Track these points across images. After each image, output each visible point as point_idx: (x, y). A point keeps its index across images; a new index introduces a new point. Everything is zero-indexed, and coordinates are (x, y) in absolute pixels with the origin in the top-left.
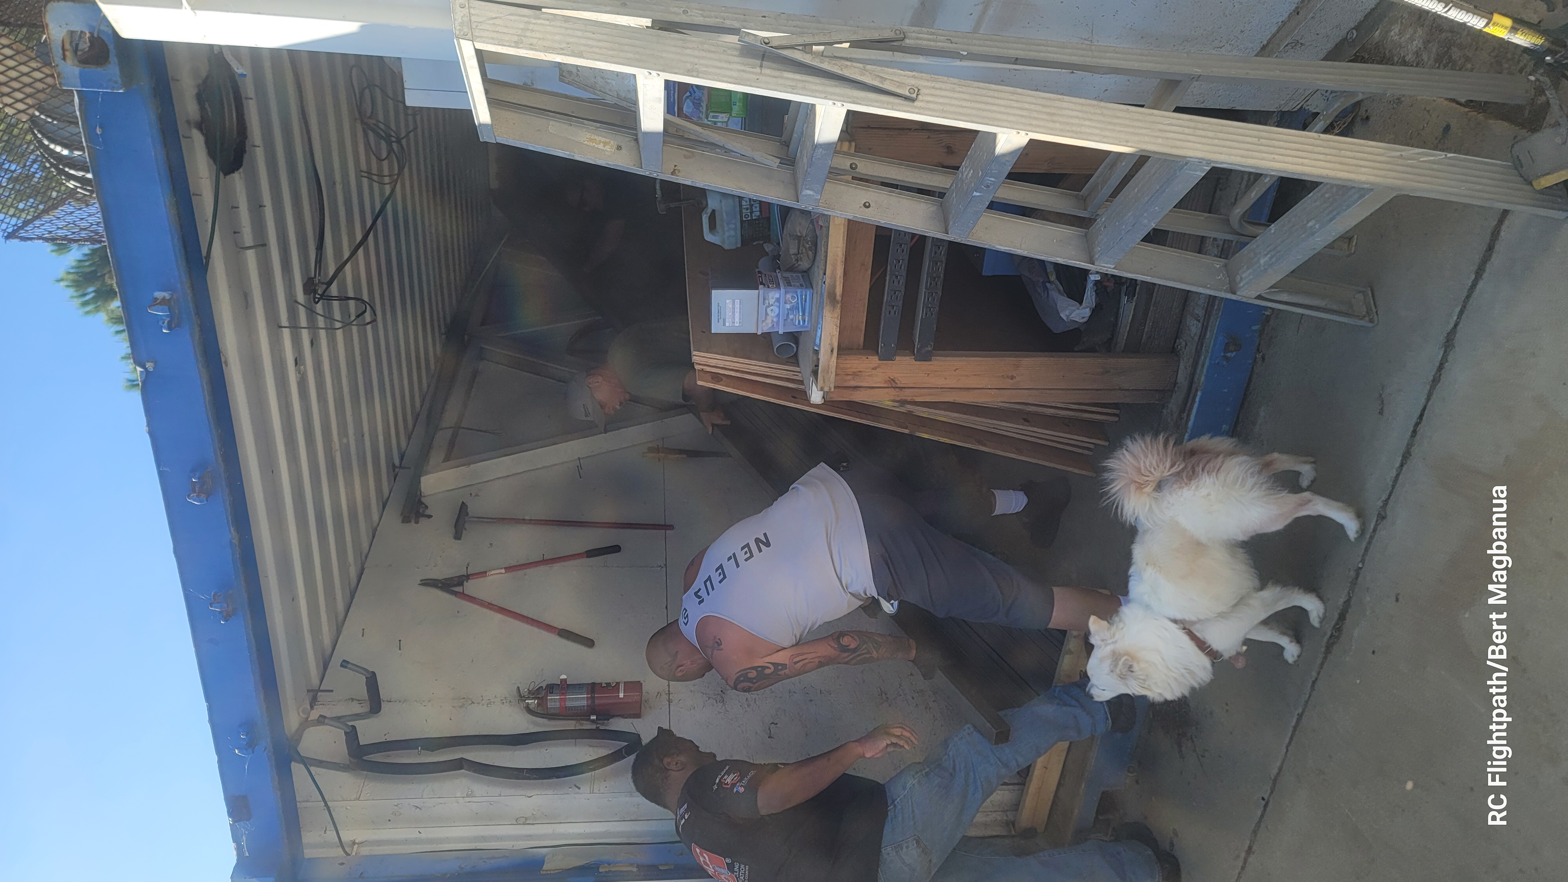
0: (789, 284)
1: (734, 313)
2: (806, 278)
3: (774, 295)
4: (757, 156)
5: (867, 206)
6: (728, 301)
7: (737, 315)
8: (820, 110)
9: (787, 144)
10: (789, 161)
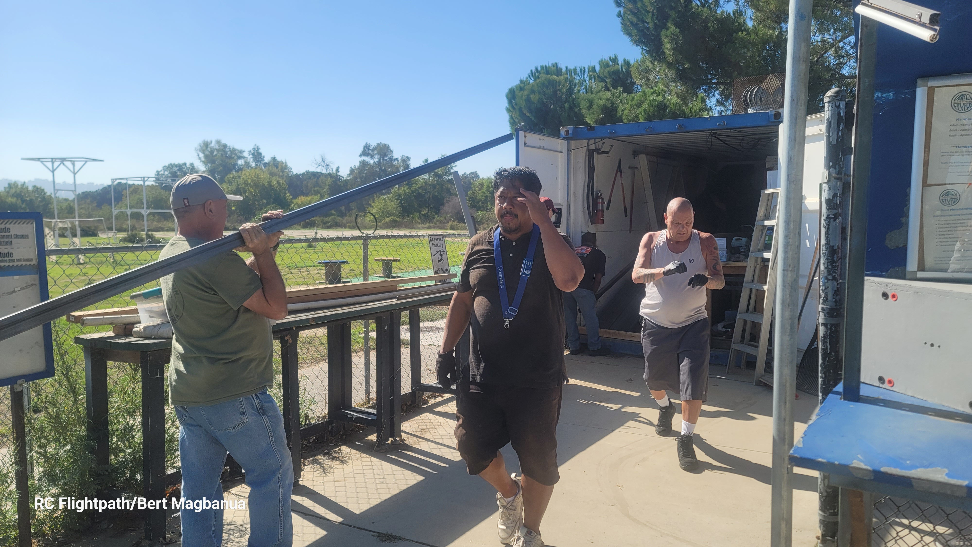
0: (728, 256)
3: (725, 252)
4: (760, 244)
6: (723, 242)
8: (770, 254)
9: (762, 250)
10: (759, 250)
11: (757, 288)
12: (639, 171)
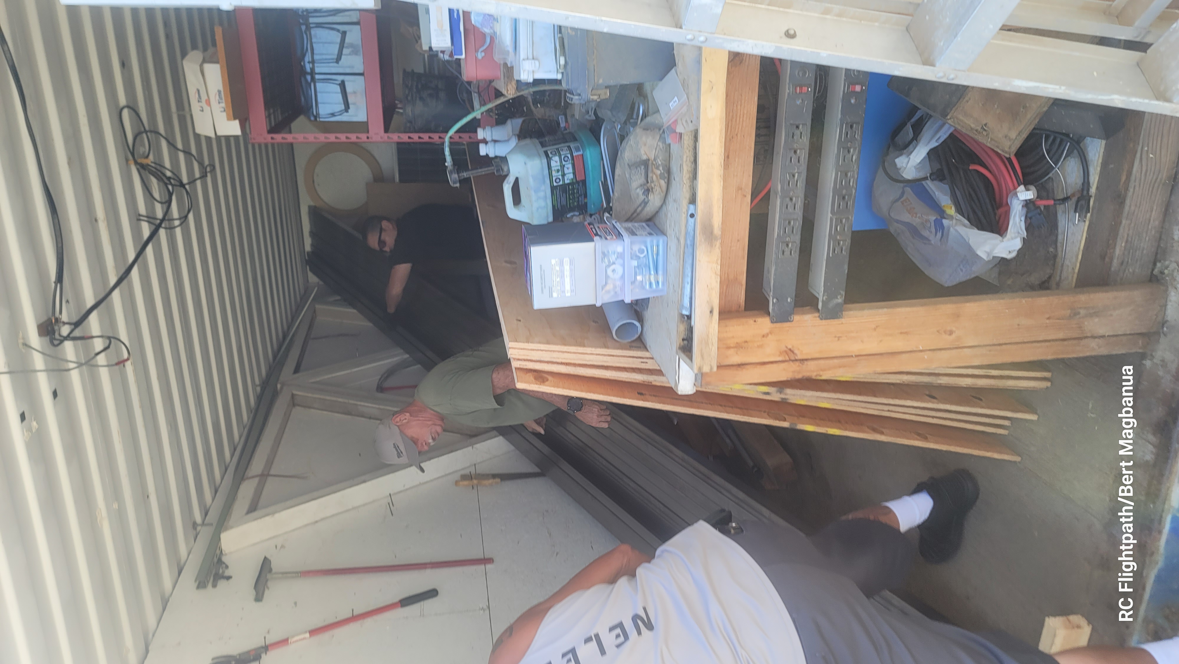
0: (633, 233)
1: (562, 277)
2: (651, 223)
3: (616, 247)
6: (553, 262)
7: (567, 280)
12: (283, 547)
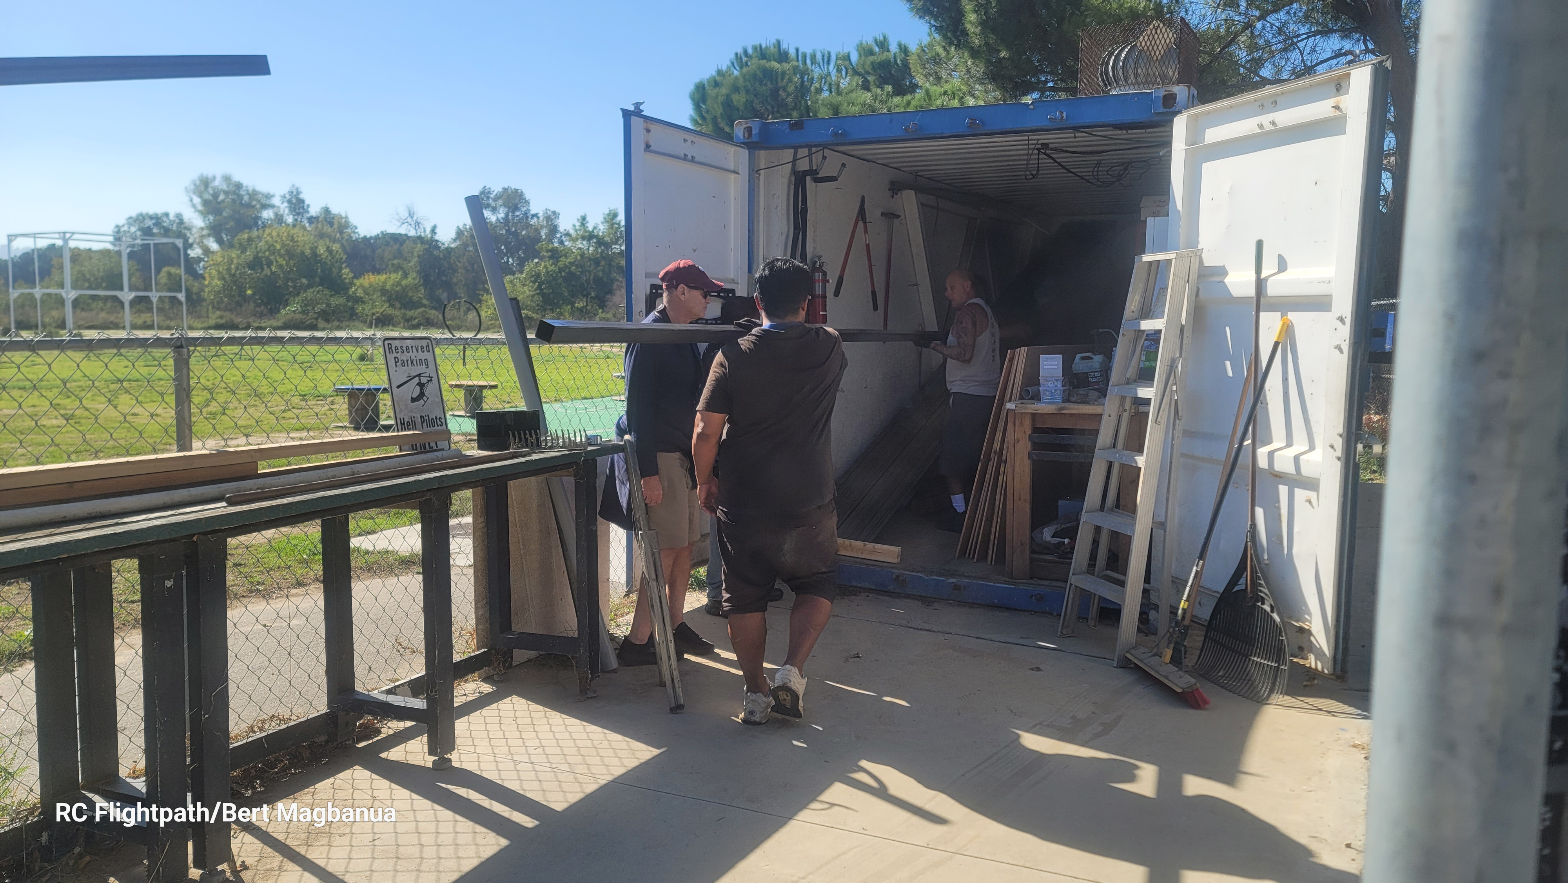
0: (1064, 391)
1: (1051, 366)
2: (1067, 400)
3: (1059, 385)
4: (1131, 369)
5: (1110, 416)
6: (1056, 363)
7: (1049, 367)
8: (1152, 389)
9: (1135, 381)
10: (1128, 382)
11: (1124, 461)
12: (901, 223)
